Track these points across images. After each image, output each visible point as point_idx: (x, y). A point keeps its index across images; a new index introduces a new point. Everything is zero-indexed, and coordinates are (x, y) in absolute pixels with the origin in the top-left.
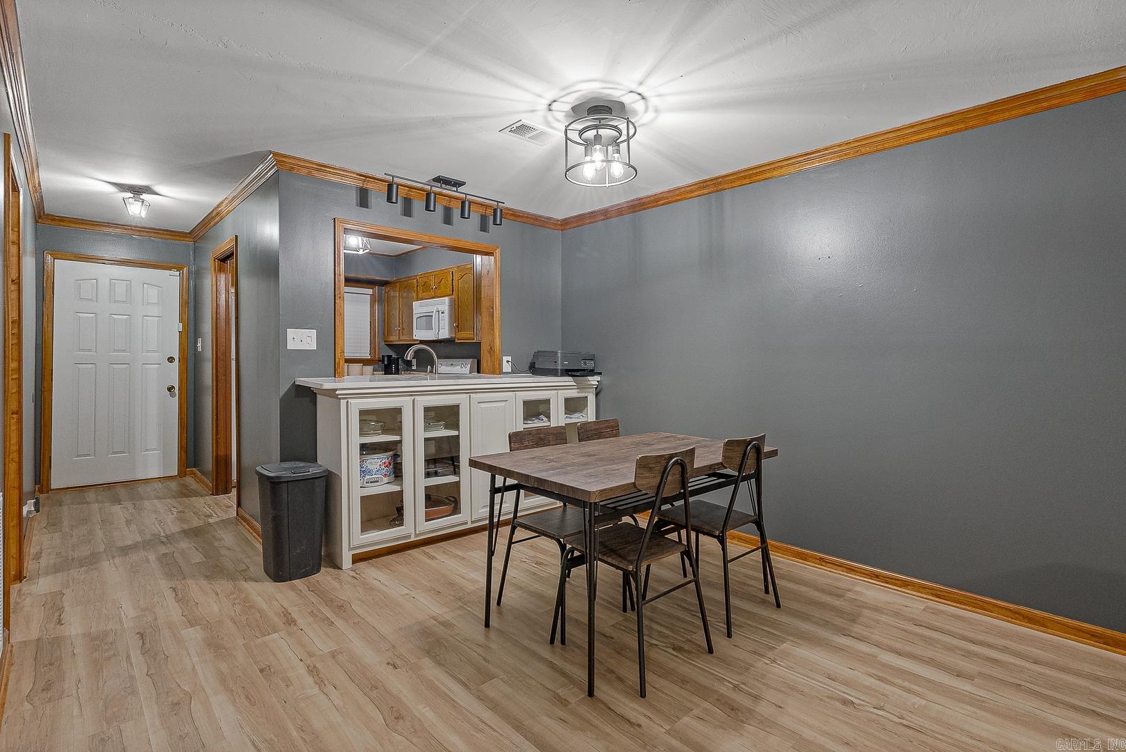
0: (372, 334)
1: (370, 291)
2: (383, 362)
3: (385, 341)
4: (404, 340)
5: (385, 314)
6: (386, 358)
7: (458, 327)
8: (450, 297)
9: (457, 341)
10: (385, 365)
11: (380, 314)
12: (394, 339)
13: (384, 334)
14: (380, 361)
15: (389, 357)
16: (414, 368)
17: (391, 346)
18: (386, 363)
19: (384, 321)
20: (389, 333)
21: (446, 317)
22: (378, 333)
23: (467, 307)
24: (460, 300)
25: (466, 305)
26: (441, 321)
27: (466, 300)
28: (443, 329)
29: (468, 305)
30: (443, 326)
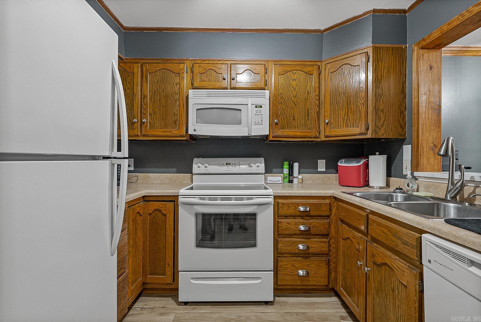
23: (295, 104)
24: (282, 97)
25: (294, 102)
26: (256, 116)
27: (292, 97)
28: (260, 124)
29: (296, 102)
30: (260, 121)
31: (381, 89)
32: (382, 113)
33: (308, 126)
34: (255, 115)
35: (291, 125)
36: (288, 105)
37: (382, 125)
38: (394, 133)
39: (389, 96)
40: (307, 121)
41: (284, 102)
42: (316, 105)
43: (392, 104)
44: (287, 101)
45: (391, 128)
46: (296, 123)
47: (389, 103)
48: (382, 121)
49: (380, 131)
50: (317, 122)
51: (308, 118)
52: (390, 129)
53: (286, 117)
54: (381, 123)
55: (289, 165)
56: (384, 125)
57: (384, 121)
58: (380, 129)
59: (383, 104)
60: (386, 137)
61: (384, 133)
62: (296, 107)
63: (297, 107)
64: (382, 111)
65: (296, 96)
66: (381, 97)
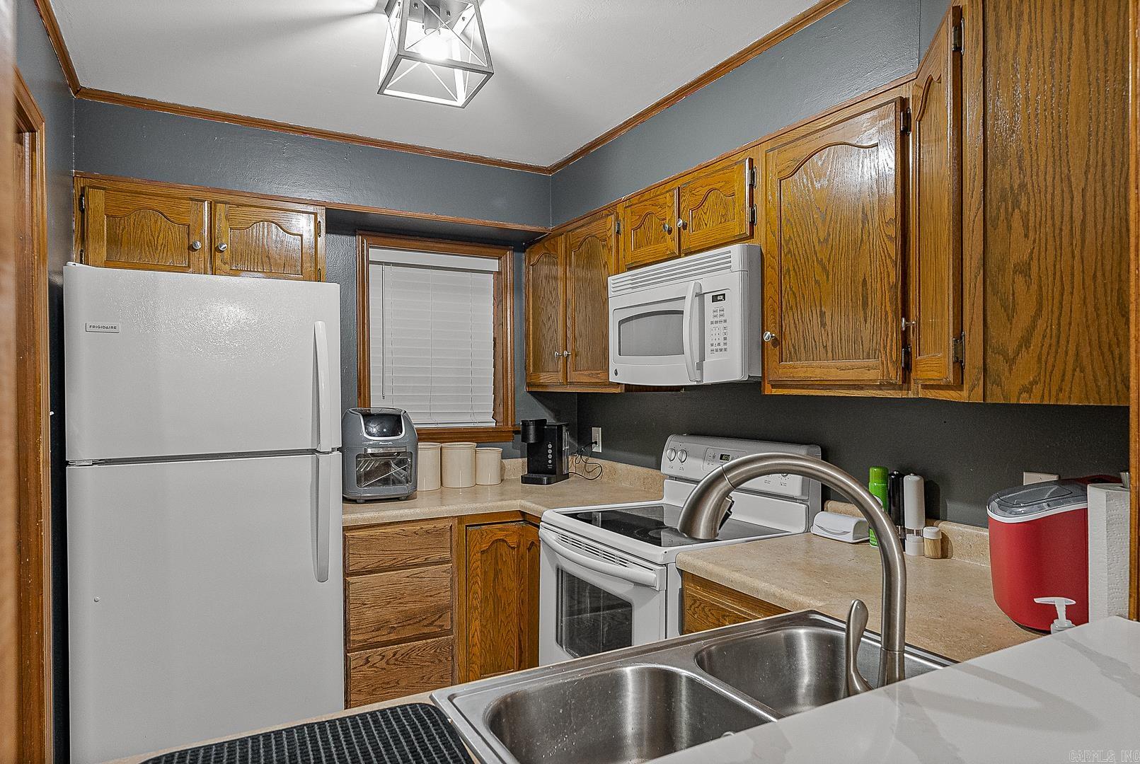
0: (500, 367)
1: (494, 265)
2: (525, 438)
3: (529, 385)
4: (581, 381)
5: (527, 320)
6: (532, 428)
7: (776, 342)
8: (747, 243)
9: (769, 390)
10: (529, 445)
11: (517, 320)
12: (551, 379)
13: (526, 368)
14: (516, 432)
15: (540, 424)
16: (598, 449)
17: (543, 397)
18: (532, 441)
19: (527, 336)
20: (538, 367)
21: (734, 308)
22: (513, 369)
23: (824, 268)
24: (789, 251)
25: (820, 262)
26: (714, 325)
27: (816, 244)
28: (721, 350)
29: (829, 261)
30: (722, 342)
31: (1015, 163)
32: (1020, 280)
33: (866, 345)
34: (712, 323)
35: (816, 345)
36: (805, 276)
37: (1026, 342)
38: (1096, 380)
39: (1058, 191)
40: (863, 325)
41: (794, 269)
42: (888, 261)
43: (1077, 223)
44: (802, 261)
45: (1072, 352)
46: (830, 334)
47: (1058, 223)
48: (1023, 319)
49: (1010, 370)
50: (892, 328)
51: (865, 313)
52: (1071, 360)
53: (802, 318)
54: (1018, 333)
55: (886, 476)
56: (1036, 340)
57: (1034, 321)
58: (1011, 362)
59: (1026, 236)
60: (1045, 403)
61: (1035, 382)
62: (828, 277)
63: (830, 277)
64: (1024, 270)
65: (826, 240)
66: (1016, 204)
